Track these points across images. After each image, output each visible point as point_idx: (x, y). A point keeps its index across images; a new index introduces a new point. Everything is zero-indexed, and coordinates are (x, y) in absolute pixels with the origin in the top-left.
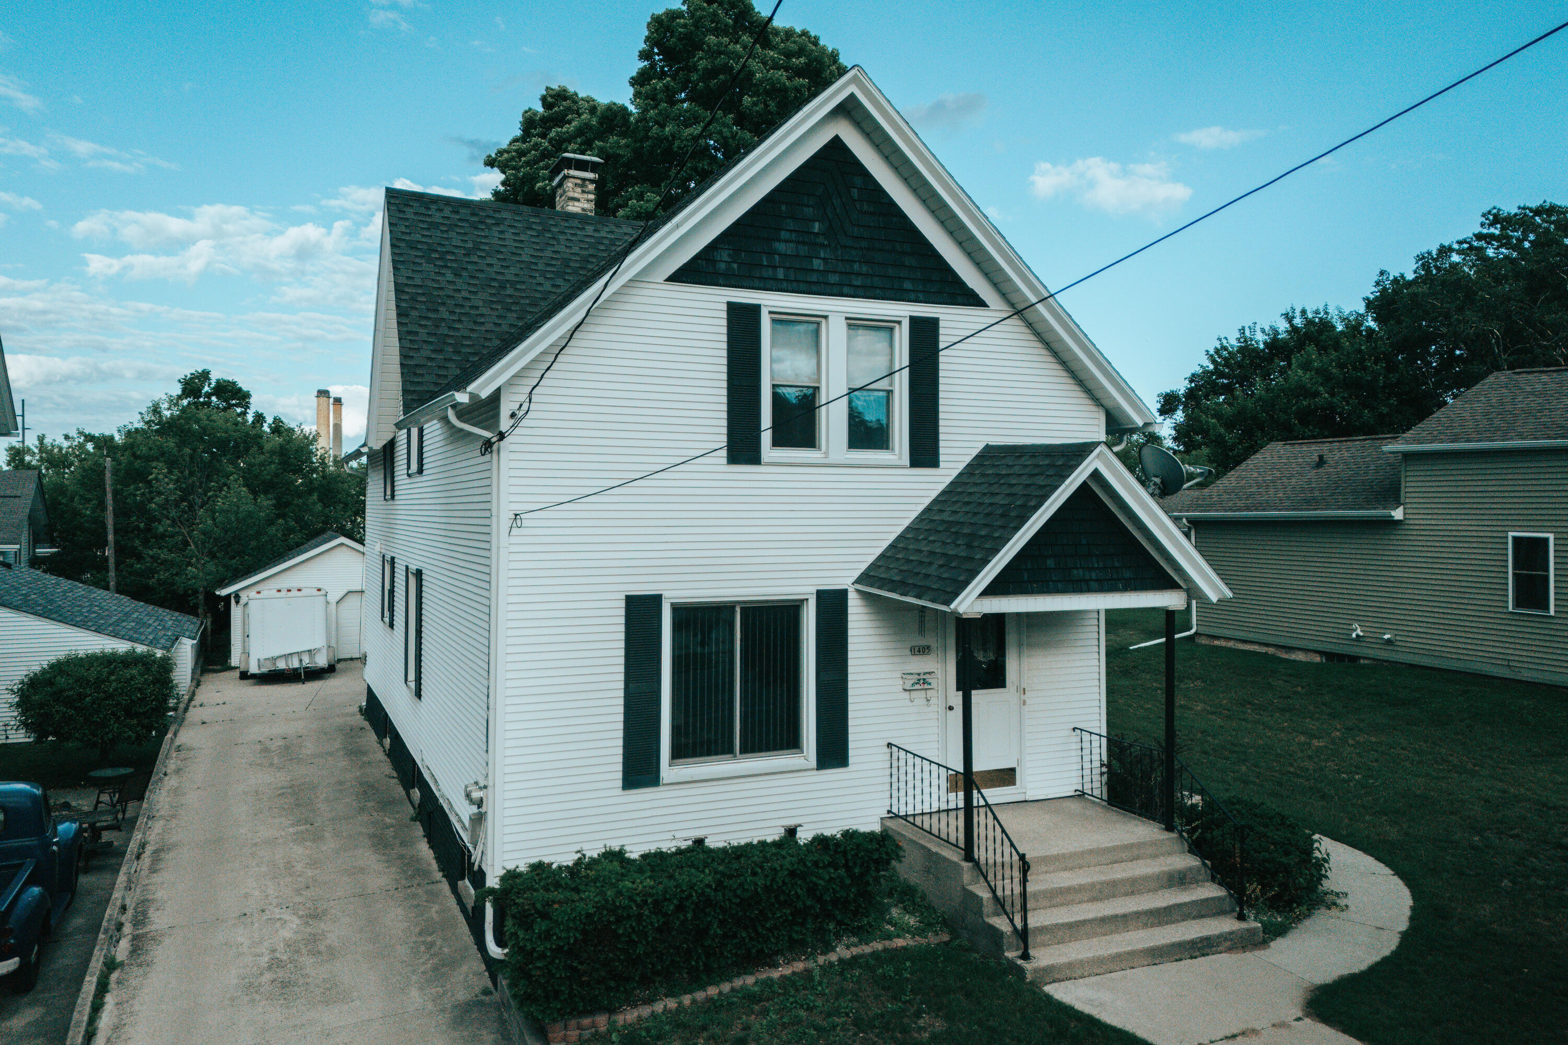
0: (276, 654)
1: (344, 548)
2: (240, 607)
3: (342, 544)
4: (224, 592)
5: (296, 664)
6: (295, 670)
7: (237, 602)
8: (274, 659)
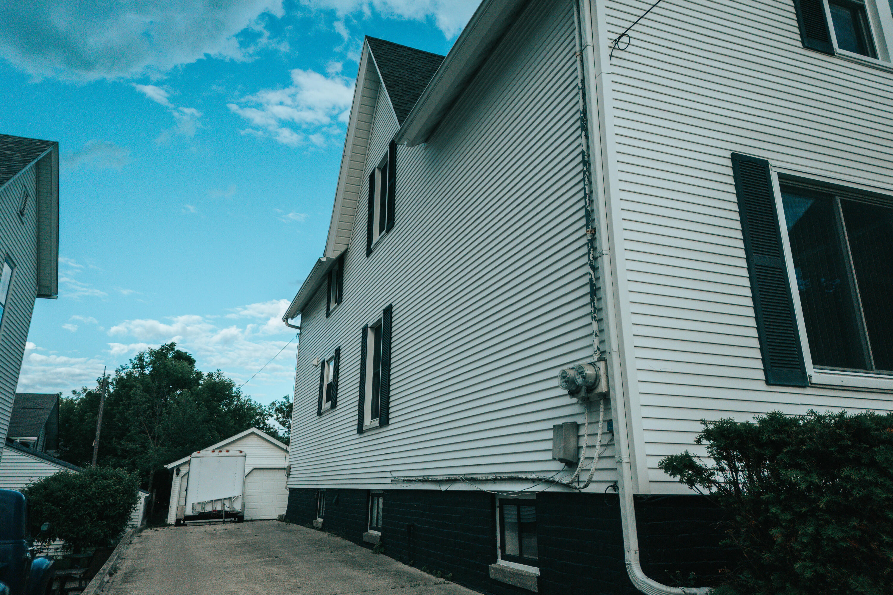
0: (206, 499)
1: (253, 437)
2: (179, 478)
3: (253, 433)
4: (169, 466)
5: (219, 508)
6: (219, 512)
7: (178, 474)
8: (204, 504)
